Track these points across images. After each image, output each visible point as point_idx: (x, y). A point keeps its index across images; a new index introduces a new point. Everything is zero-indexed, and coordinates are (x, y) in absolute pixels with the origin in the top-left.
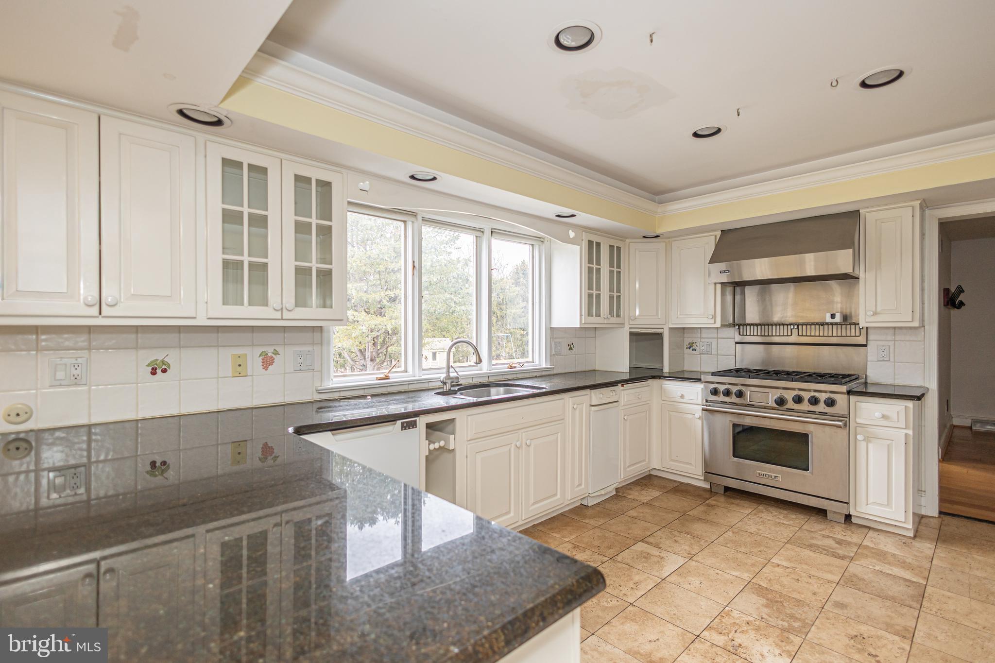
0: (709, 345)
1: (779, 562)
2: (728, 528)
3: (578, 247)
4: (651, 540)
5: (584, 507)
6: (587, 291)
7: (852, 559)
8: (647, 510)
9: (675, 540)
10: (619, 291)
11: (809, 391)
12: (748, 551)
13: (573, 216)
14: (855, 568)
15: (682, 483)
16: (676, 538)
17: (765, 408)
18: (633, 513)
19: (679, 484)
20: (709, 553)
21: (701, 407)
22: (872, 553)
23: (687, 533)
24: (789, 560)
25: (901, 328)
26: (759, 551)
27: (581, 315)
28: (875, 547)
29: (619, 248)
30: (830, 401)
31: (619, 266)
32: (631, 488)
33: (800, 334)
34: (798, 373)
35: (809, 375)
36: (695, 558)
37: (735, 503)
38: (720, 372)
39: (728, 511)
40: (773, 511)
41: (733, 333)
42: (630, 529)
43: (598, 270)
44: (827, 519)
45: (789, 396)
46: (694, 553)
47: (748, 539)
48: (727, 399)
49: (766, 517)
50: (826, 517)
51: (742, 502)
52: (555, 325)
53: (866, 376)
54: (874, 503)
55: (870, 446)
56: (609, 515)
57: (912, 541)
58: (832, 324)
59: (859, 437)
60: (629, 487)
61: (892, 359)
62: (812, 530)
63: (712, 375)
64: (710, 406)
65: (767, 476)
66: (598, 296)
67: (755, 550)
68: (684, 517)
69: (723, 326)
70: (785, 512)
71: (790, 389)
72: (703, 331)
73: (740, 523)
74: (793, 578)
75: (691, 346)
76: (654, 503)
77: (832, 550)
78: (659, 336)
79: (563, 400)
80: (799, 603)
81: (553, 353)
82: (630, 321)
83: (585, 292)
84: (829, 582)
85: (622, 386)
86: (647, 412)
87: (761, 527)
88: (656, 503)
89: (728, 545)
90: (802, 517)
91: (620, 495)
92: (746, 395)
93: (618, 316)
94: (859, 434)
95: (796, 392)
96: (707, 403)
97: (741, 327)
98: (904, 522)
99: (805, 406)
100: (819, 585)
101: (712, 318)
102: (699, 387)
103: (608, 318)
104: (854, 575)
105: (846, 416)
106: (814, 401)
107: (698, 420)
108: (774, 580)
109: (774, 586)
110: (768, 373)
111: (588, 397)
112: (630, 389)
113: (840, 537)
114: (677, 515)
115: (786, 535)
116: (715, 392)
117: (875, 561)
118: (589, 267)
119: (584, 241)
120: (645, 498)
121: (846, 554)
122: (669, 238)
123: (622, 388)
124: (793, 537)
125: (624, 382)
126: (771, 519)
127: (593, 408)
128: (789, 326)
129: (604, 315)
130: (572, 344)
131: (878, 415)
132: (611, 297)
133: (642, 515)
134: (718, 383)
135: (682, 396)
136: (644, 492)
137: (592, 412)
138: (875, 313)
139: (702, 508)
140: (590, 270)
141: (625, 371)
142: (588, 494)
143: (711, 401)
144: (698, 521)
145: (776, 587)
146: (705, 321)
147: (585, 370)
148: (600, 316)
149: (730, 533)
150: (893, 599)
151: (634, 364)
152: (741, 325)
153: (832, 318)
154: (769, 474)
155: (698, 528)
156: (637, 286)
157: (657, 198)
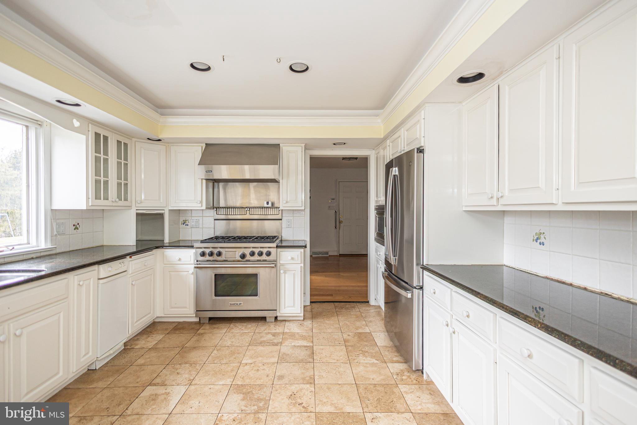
0: (197, 221)
1: (246, 362)
2: (214, 348)
3: (84, 137)
4: (158, 380)
5: (91, 371)
6: (94, 177)
7: (281, 343)
8: (153, 354)
9: (178, 373)
10: (126, 179)
11: (258, 248)
12: (228, 361)
13: (77, 105)
14: (284, 349)
15: (179, 323)
16: (178, 371)
17: (234, 261)
18: (141, 361)
19: (177, 324)
20: (203, 373)
21: (194, 266)
22: (289, 336)
23: (186, 363)
24: (251, 357)
25: (296, 210)
26: (234, 358)
27: (88, 198)
28: (289, 332)
29: (126, 145)
30: (268, 253)
31: (126, 159)
32: (138, 339)
33: (251, 214)
34: (251, 237)
35: (256, 238)
36: (193, 383)
37: (216, 327)
38: (206, 240)
39: (213, 335)
40: (238, 326)
41: (212, 213)
42: (138, 377)
43: (106, 161)
44: (266, 322)
45: (247, 252)
46: (192, 378)
47: (227, 352)
48: (211, 258)
49: (235, 332)
50: (266, 320)
51: (220, 325)
52: (57, 205)
53: (282, 236)
54: (288, 307)
55: (286, 275)
56: (118, 371)
57: (303, 322)
58: (267, 208)
59: (282, 272)
60: (136, 338)
61: (292, 227)
62: (260, 332)
63: (201, 243)
64: (200, 264)
65: (235, 304)
66: (106, 183)
67: (232, 359)
68: (184, 350)
69: (207, 208)
70: (245, 324)
71: (247, 248)
72: (193, 212)
73: (221, 341)
74: (255, 370)
75: (184, 223)
76: (158, 346)
77: (271, 341)
78: (160, 216)
79: (67, 280)
80: (261, 386)
81: (55, 233)
82: (137, 204)
83: (92, 177)
84: (273, 363)
85: (130, 257)
86: (152, 275)
87: (233, 340)
88: (160, 346)
89: (215, 362)
90: (254, 325)
91: (128, 348)
92: (223, 254)
93: (126, 199)
94: (281, 270)
95: (251, 249)
96: (197, 263)
97: (218, 209)
98: (300, 313)
99: (256, 257)
100: (269, 368)
101: (200, 203)
102: (192, 251)
103: (116, 201)
104: (284, 353)
105: (275, 260)
106: (261, 254)
107: (191, 275)
108: (245, 376)
109: (246, 381)
110: (234, 238)
111: (96, 272)
112: (137, 259)
113: (274, 331)
114: (178, 350)
115: (248, 340)
116: (203, 254)
117: (291, 340)
118: (96, 157)
119: (90, 133)
120: (150, 344)
121: (278, 341)
122: (168, 143)
123: (131, 259)
124: (252, 340)
125: (131, 254)
126: (238, 332)
127: (101, 281)
128: (245, 209)
129: (113, 199)
130: (78, 224)
131: (290, 258)
132: (119, 185)
133: (148, 360)
134: (205, 248)
135: (180, 260)
136: (149, 339)
137: (100, 285)
138: (287, 202)
139: (195, 338)
140: (97, 160)
141: (132, 245)
142: (96, 359)
143: (200, 261)
144: (193, 350)
145: (247, 381)
146: (195, 205)
147: (92, 246)
148: (107, 199)
149: (215, 352)
150: (302, 361)
151: (140, 238)
152: (218, 208)
153: (267, 204)
154: (237, 303)
155: (194, 356)
156: (143, 176)
157: (159, 110)
